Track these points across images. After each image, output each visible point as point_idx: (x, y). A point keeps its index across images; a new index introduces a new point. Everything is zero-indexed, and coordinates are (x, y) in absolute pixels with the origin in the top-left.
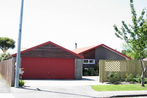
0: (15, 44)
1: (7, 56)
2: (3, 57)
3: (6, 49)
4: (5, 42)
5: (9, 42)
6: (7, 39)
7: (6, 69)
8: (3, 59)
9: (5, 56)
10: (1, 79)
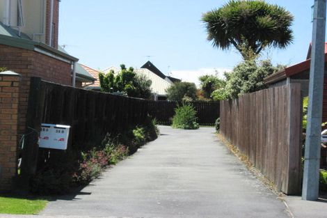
0: (290, 28)
1: (261, 77)
2: (247, 79)
3: (256, 47)
4: (249, 18)
5: (265, 20)
6: (259, 7)
7: (265, 125)
8: (244, 87)
9: (255, 74)
10: (244, 167)
